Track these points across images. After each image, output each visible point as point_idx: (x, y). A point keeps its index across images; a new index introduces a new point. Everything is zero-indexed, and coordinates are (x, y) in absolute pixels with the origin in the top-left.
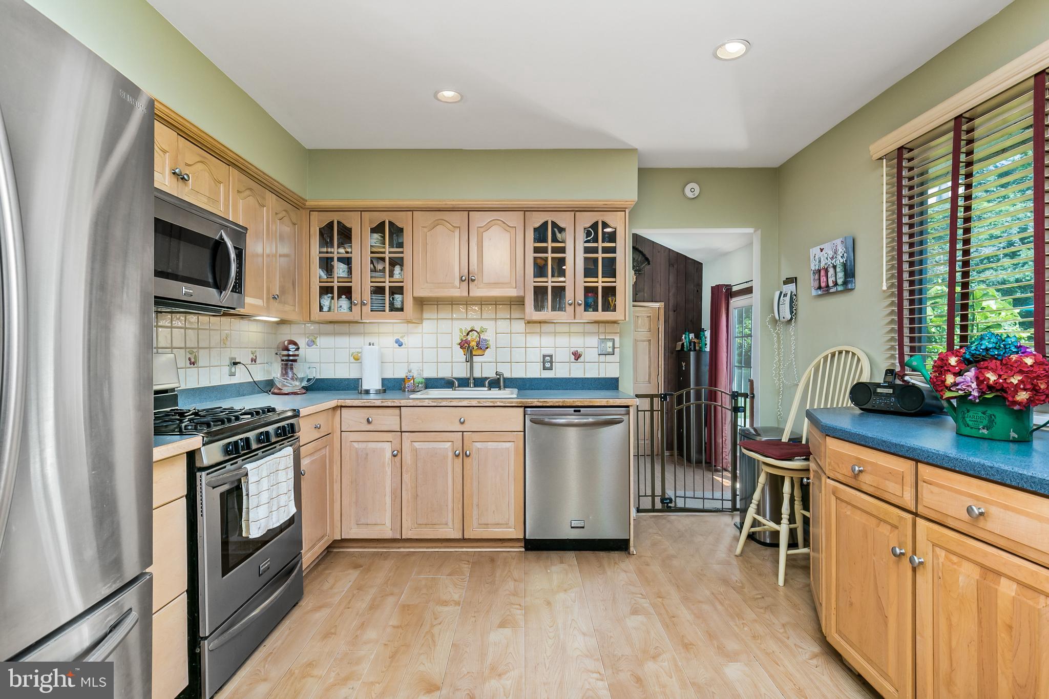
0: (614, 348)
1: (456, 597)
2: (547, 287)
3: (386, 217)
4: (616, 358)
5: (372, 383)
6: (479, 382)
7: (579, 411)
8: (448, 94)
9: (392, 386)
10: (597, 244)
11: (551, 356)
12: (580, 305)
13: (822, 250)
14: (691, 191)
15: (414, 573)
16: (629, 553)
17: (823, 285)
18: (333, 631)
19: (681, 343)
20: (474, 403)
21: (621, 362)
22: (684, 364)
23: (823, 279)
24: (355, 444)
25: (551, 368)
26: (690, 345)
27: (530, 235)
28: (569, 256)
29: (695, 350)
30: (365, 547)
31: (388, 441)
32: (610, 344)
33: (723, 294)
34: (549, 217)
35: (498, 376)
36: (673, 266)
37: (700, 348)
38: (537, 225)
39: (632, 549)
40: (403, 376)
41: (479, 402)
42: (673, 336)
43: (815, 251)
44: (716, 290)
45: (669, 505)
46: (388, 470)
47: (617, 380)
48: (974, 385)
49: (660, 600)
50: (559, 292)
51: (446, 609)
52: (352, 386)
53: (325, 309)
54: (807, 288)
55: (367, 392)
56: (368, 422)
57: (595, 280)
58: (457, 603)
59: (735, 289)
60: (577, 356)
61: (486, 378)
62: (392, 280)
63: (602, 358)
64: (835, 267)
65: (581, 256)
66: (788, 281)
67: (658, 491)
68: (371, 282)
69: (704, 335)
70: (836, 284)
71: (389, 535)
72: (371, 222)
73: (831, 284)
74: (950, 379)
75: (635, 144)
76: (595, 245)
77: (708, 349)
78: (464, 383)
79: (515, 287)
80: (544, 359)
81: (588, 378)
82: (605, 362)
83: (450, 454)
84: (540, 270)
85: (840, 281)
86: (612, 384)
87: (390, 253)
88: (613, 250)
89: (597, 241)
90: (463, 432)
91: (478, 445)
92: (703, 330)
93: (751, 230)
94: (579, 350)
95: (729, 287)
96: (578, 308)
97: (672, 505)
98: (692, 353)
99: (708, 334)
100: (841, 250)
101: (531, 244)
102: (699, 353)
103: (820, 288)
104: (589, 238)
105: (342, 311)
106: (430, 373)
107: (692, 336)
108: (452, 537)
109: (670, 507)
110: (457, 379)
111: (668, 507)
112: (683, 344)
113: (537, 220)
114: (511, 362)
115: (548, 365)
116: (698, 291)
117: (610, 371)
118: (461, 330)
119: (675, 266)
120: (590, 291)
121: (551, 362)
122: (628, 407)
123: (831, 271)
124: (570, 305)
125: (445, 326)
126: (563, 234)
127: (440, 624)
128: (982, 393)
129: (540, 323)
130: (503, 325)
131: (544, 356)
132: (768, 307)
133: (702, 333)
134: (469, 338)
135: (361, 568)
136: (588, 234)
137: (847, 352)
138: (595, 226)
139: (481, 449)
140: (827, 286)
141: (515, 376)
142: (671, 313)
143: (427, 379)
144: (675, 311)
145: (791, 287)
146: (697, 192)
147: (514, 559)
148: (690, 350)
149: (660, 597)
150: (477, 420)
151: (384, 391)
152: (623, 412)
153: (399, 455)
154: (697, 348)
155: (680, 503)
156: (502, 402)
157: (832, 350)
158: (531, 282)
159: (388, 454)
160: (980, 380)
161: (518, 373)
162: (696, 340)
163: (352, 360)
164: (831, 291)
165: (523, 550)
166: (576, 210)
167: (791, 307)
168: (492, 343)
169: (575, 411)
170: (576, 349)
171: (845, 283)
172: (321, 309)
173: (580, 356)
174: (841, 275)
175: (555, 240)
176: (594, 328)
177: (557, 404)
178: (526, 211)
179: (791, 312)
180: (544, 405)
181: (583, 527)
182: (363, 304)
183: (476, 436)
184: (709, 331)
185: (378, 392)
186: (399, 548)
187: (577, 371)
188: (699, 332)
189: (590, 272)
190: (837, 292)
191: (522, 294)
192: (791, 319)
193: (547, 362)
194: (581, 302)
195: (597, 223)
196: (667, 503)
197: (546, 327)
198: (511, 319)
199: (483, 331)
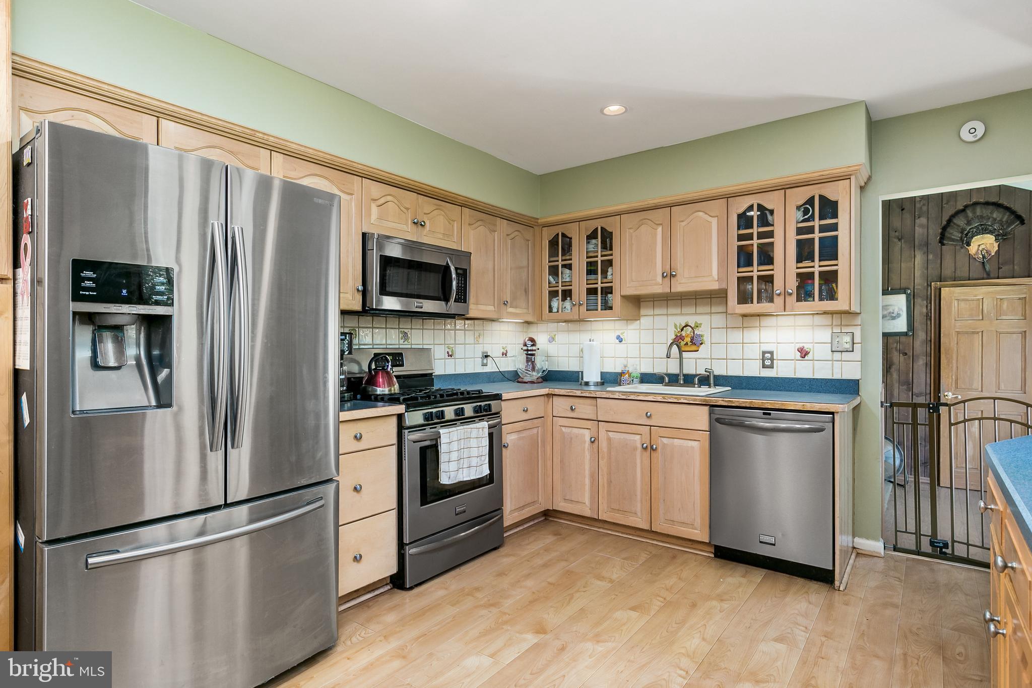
0: (853, 344)
1: (614, 577)
2: (752, 277)
3: (598, 224)
4: (857, 355)
5: (592, 376)
6: (689, 380)
7: (770, 414)
8: (614, 109)
9: (609, 379)
10: (820, 224)
11: (772, 353)
12: (790, 294)
14: (972, 130)
16: (834, 588)
20: (659, 398)
21: (863, 361)
24: (563, 429)
25: (771, 367)
27: (734, 221)
28: (778, 240)
30: (573, 521)
31: (587, 429)
32: (848, 339)
34: (754, 201)
35: (708, 374)
38: (741, 211)
39: (837, 583)
40: (619, 370)
45: (944, 550)
46: (587, 454)
47: (856, 382)
50: (766, 282)
51: (599, 582)
52: (574, 378)
53: (555, 310)
55: (587, 384)
56: (572, 409)
57: (811, 264)
58: (611, 581)
60: (804, 353)
61: (696, 375)
62: (605, 280)
63: (837, 356)
65: (793, 238)
67: (926, 528)
68: (587, 284)
71: (587, 513)
72: (586, 230)
76: (810, 224)
78: (673, 380)
79: (717, 279)
80: (763, 356)
81: (817, 379)
82: (841, 361)
83: (639, 446)
87: (602, 256)
88: (834, 227)
89: (812, 220)
90: (651, 426)
91: (665, 440)
94: (807, 347)
96: (788, 299)
97: (949, 551)
101: (734, 232)
104: (806, 217)
105: (566, 311)
106: (647, 369)
108: (641, 526)
109: (945, 553)
110: (668, 375)
111: (941, 552)
113: (741, 206)
114: (726, 359)
115: (768, 363)
117: (849, 371)
118: (676, 326)
120: (804, 279)
121: (772, 359)
122: (833, 413)
124: (779, 295)
125: (660, 321)
126: (772, 216)
130: (719, 320)
131: (764, 353)
134: (684, 333)
135: (559, 536)
136: (801, 211)
138: (811, 201)
139: (667, 444)
143: (642, 374)
146: (981, 132)
147: (695, 561)
150: (663, 415)
151: (602, 384)
152: (826, 420)
153: (596, 442)
155: (960, 551)
158: (734, 274)
159: (587, 439)
161: (735, 370)
165: (713, 556)
166: (785, 188)
168: (706, 339)
169: (764, 414)
170: (801, 345)
172: (550, 310)
173: (807, 353)
175: (760, 225)
176: (826, 320)
177: (744, 405)
178: (728, 197)
180: (729, 405)
181: (773, 545)
182: (580, 305)
183: (662, 432)
185: (597, 384)
186: (599, 528)
187: (804, 370)
189: (804, 256)
191: (724, 286)
193: (767, 359)
194: (790, 291)
195: (813, 198)
196: (941, 548)
197: (766, 321)
198: (711, 313)
199: (697, 326)
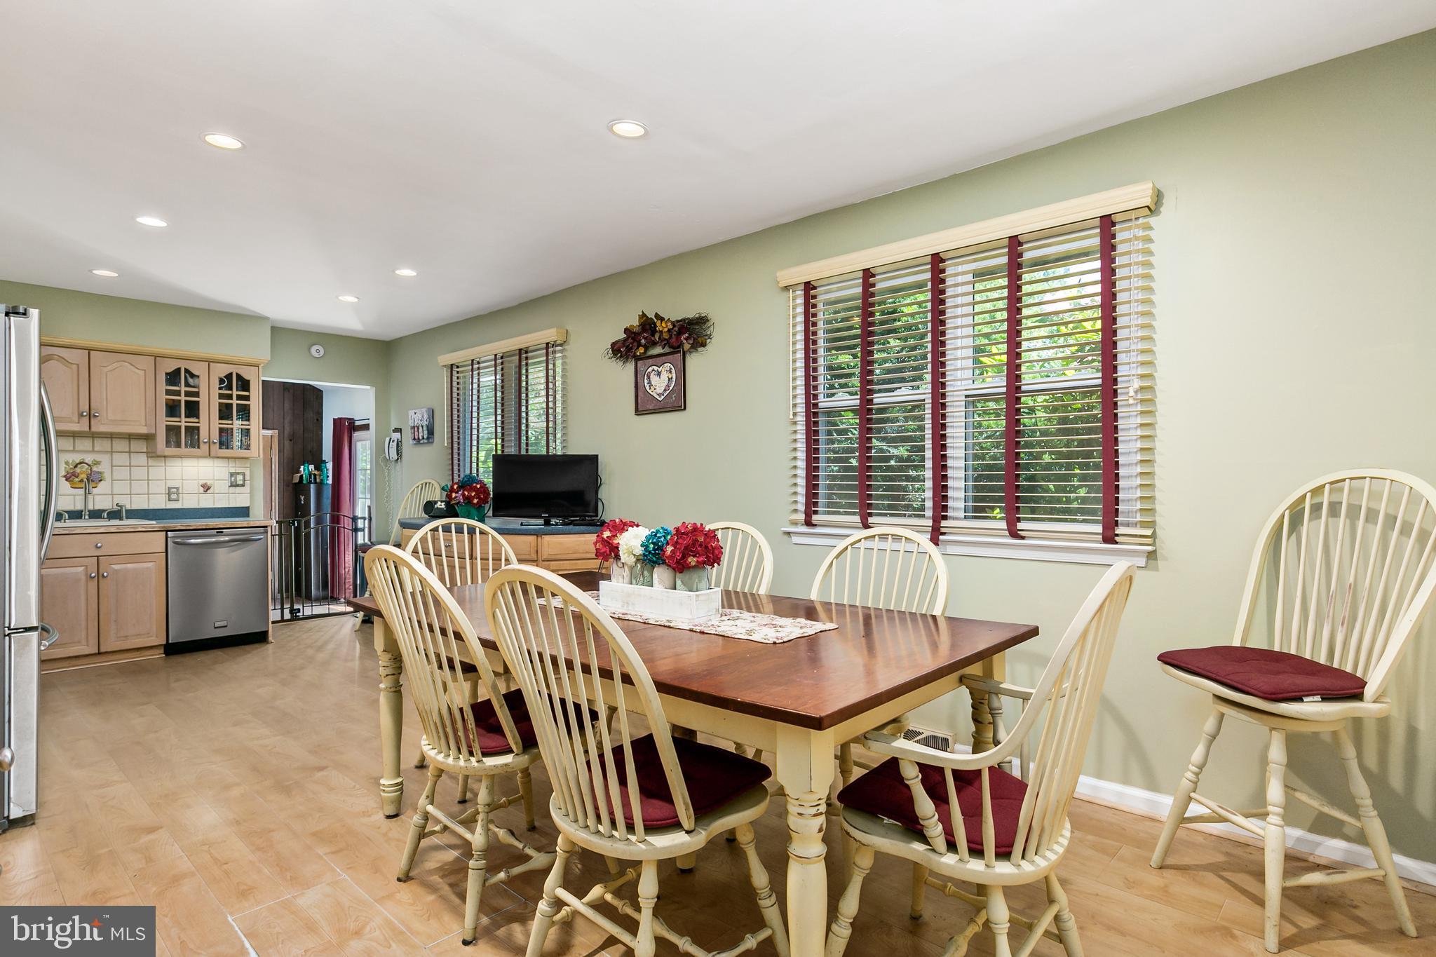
0: (244, 480)
2: (180, 427)
4: (247, 489)
6: (96, 514)
7: (222, 532)
8: (105, 273)
10: (231, 391)
11: (177, 489)
12: (215, 443)
13: (415, 413)
14: (318, 350)
16: (267, 643)
17: (416, 437)
19: (299, 475)
21: (251, 493)
22: (302, 498)
23: (416, 433)
25: (177, 500)
26: (310, 477)
27: (162, 378)
28: (203, 400)
29: (315, 482)
32: (240, 478)
33: (346, 428)
34: (183, 365)
35: (119, 508)
36: (289, 391)
37: (322, 480)
38: (169, 371)
39: (270, 639)
41: (118, 529)
42: (289, 466)
43: (411, 413)
44: (338, 423)
45: (298, 614)
47: (248, 508)
48: (461, 497)
50: (193, 431)
54: (407, 437)
57: (230, 422)
59: (357, 423)
60: (206, 488)
61: (105, 510)
63: (233, 489)
64: (422, 426)
65: (216, 402)
66: (398, 430)
69: (326, 467)
70: (423, 438)
73: (421, 438)
74: (454, 495)
75: (267, 314)
76: (229, 392)
77: (330, 481)
78: (76, 515)
79: (144, 424)
80: (169, 491)
81: (218, 508)
82: (236, 493)
83: (83, 578)
84: (172, 409)
85: (425, 437)
86: (244, 512)
88: (247, 398)
89: (231, 389)
90: (98, 556)
91: (117, 567)
92: (325, 462)
93: (368, 387)
94: (209, 483)
95: (351, 421)
96: (212, 446)
97: (300, 614)
98: (312, 485)
99: (330, 466)
100: (426, 416)
101: (163, 386)
102: (320, 486)
103: (414, 439)
104: (223, 386)
107: (312, 467)
108: (85, 653)
110: (65, 512)
111: (296, 616)
112: (301, 476)
113: (171, 366)
114: (130, 495)
115: (173, 497)
116: (317, 420)
117: (239, 499)
118: (66, 463)
119: (291, 391)
120: (224, 432)
121: (178, 494)
122: (266, 527)
123: (421, 428)
124: (205, 443)
126: (196, 380)
128: (464, 500)
129: (165, 457)
130: (120, 459)
131: (170, 488)
132: (379, 449)
133: (323, 465)
134: (77, 470)
136: (221, 381)
137: (430, 483)
138: (229, 376)
139: (120, 570)
140: (419, 438)
141: (134, 507)
142: (287, 443)
144: (291, 440)
145: (397, 435)
146: (322, 353)
147: (159, 664)
148: (310, 482)
152: (262, 531)
154: (318, 480)
156: (143, 527)
157: (421, 483)
158: (163, 421)
160: (463, 495)
161: (139, 503)
162: (316, 472)
164: (422, 442)
165: (165, 655)
166: (210, 361)
167: (398, 451)
168: (107, 475)
169: (217, 532)
170: (205, 482)
171: (428, 438)
173: (209, 488)
174: (426, 432)
175: (187, 385)
176: (223, 463)
177: (202, 528)
178: (157, 356)
179: (398, 454)
180: (188, 529)
181: (226, 626)
183: (114, 559)
184: (331, 463)
187: (207, 502)
188: (319, 464)
189: (225, 412)
190: (424, 443)
191: (153, 431)
192: (398, 459)
193: (171, 493)
194: (215, 441)
195: (231, 374)
196: (296, 613)
197: (170, 462)
198: (130, 452)
199: (97, 463)
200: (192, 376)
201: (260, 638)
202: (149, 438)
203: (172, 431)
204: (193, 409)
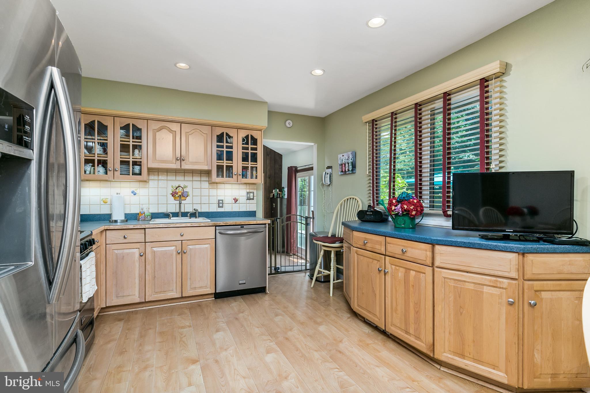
0: (254, 196)
1: (188, 324)
2: (223, 166)
3: (131, 122)
4: (255, 201)
5: (118, 216)
6: (184, 215)
7: (243, 227)
8: (182, 65)
9: (129, 217)
10: (248, 145)
11: (222, 200)
12: (240, 175)
13: (343, 156)
14: (289, 123)
15: (158, 318)
16: (266, 293)
17: (344, 170)
18: (124, 350)
19: (273, 194)
20: (189, 225)
21: (257, 203)
22: (274, 204)
23: (344, 168)
24: (116, 251)
25: (222, 207)
26: (278, 195)
27: (215, 139)
28: (234, 150)
29: (280, 198)
30: (121, 310)
31: (137, 248)
32: (252, 194)
33: (293, 171)
34: (225, 131)
35: (195, 211)
36: (269, 156)
37: (282, 196)
38: (219, 134)
39: (267, 290)
40: (138, 212)
41: (191, 224)
42: (268, 190)
43: (340, 156)
44: (290, 169)
45: (278, 270)
46: (137, 265)
47: (255, 212)
48: (400, 210)
49: (286, 309)
50: (229, 168)
51: (185, 330)
53: (88, 172)
54: (336, 171)
55: (116, 221)
56: (125, 237)
57: (247, 163)
58: (190, 326)
59: (299, 169)
60: (236, 200)
61: (189, 212)
62: (133, 157)
63: (248, 201)
64: (348, 163)
65: (241, 151)
66: (329, 167)
67: (273, 265)
68: (120, 158)
69: (284, 190)
70: (349, 170)
71: (137, 300)
72: (120, 123)
73: (347, 170)
74: (393, 208)
75: (266, 99)
76: (247, 146)
77: (286, 197)
78: (176, 215)
79: (206, 165)
80: (219, 202)
81: (241, 211)
82: (249, 203)
83: (175, 253)
84: (220, 157)
85: (350, 169)
86: (252, 214)
87: (133, 142)
88: (256, 149)
89: (248, 144)
90: (182, 241)
91: (191, 247)
93: (313, 144)
94: (237, 198)
95: (296, 168)
96: (239, 177)
97: (280, 270)
98: (278, 199)
99: (286, 190)
100: (351, 157)
101: (215, 143)
102: (282, 199)
103: (342, 171)
104: (244, 142)
105: (100, 174)
106: (154, 210)
107: (278, 190)
108: (176, 297)
109: (279, 271)
110: (171, 213)
111: (277, 271)
112: (274, 194)
113: (219, 131)
114: (201, 204)
115: (221, 205)
116: (280, 169)
117: (251, 207)
118: (172, 187)
119: (270, 156)
120: (245, 168)
121: (223, 204)
122: (265, 224)
123: (347, 165)
124: (235, 175)
125: (162, 184)
126: (231, 139)
127: (185, 336)
128: (403, 212)
129: (217, 183)
130: (197, 184)
131: (219, 201)
132: (320, 178)
133: (283, 189)
134: (177, 191)
135: (124, 320)
136: (243, 140)
137: (353, 198)
138: (247, 137)
139: (192, 249)
140: (345, 171)
141: (203, 211)
142: (268, 179)
143: (152, 214)
144: (269, 178)
145: (329, 171)
146: (291, 125)
147: (211, 303)
148: (278, 197)
149: (285, 308)
150: (190, 234)
151: (127, 221)
152: (264, 227)
153: (144, 255)
154: (281, 196)
155: (283, 269)
156: (204, 224)
157: (347, 198)
158: (215, 163)
159: (137, 255)
160: (402, 208)
161: (205, 209)
162: (280, 193)
163: (102, 203)
164: (347, 173)
165: (214, 299)
166: (238, 128)
167: (330, 179)
168: (190, 193)
169: (241, 227)
170: (235, 197)
171: (352, 170)
172: (85, 172)
173: (237, 200)
174: (351, 167)
175: (227, 142)
176: (244, 186)
177: (232, 224)
178: (212, 126)
179: (330, 181)
180: (226, 225)
181: (245, 283)
182: (115, 170)
183: (189, 242)
184: (287, 188)
185: (122, 221)
186: (142, 307)
187: (236, 208)
188: (281, 189)
189: (245, 159)
190: (349, 174)
191: (210, 168)
192: (330, 184)
193: (220, 204)
194: (240, 174)
195: (248, 135)
196: (277, 270)
197: (220, 186)
198: (201, 181)
199: (186, 187)
200: (230, 137)
201: (262, 290)
202: (208, 173)
203: (220, 168)
204: (230, 156)
